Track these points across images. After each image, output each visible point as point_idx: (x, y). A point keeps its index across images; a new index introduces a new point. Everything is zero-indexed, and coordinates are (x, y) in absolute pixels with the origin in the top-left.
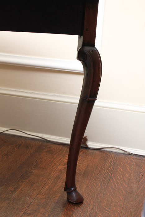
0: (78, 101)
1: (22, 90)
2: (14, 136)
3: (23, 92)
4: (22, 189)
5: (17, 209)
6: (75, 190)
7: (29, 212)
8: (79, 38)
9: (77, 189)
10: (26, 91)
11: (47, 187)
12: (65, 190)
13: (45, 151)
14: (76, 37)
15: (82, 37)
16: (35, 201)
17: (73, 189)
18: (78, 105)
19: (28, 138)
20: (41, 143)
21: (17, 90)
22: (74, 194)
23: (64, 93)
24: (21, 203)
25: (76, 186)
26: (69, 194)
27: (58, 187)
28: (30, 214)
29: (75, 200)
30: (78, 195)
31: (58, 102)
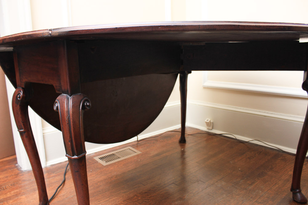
0: (303, 120)
1: (264, 111)
2: (257, 145)
3: (265, 112)
4: (257, 184)
5: (251, 198)
6: (300, 192)
7: (260, 201)
8: (304, 73)
9: (302, 192)
10: (267, 112)
11: (277, 186)
12: (291, 191)
13: (280, 158)
14: (302, 72)
15: (306, 72)
16: (266, 194)
17: (298, 190)
18: (303, 123)
19: (268, 148)
20: (277, 152)
21: (260, 111)
22: (298, 194)
23: (298, 114)
24: (255, 193)
25: (301, 189)
26: (295, 194)
27: (286, 188)
28: (260, 203)
29: (300, 200)
30: (302, 196)
31: (293, 122)
